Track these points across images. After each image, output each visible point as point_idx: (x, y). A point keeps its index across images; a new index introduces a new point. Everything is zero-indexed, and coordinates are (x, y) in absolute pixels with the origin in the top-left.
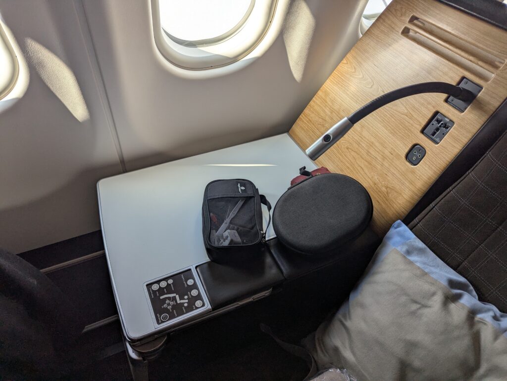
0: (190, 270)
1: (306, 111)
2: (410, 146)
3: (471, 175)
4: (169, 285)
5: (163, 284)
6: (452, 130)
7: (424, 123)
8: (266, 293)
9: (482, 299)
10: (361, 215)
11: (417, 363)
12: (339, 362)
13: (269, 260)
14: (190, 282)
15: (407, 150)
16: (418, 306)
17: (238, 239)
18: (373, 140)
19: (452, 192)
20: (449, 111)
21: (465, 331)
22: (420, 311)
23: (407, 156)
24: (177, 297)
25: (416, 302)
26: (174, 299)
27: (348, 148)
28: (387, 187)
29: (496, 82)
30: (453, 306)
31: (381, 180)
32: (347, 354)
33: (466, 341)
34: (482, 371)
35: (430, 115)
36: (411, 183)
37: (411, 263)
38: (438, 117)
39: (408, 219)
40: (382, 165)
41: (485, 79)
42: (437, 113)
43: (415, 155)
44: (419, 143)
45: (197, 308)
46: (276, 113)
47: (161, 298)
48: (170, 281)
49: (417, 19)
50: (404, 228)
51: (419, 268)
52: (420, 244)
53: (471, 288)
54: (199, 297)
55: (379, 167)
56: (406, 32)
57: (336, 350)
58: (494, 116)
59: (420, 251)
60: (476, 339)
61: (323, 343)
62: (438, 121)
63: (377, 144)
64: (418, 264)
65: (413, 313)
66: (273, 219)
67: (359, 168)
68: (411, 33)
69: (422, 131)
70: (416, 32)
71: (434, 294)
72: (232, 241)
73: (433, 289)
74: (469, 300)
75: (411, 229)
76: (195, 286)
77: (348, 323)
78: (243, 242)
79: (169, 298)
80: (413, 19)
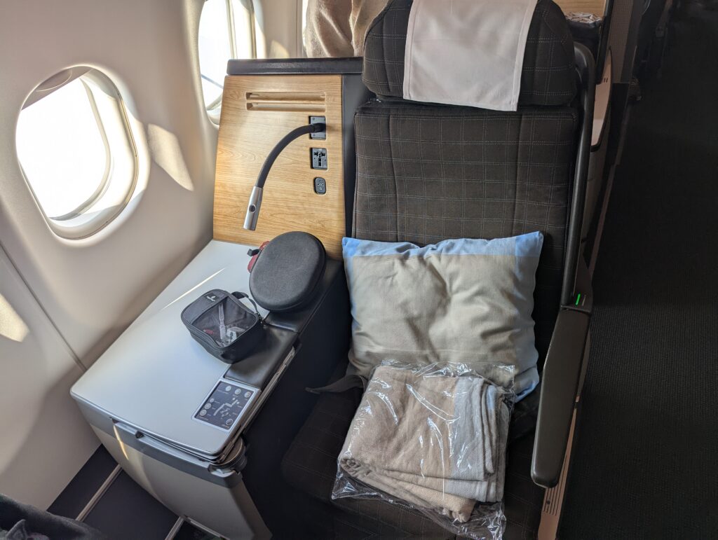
0: (220, 382)
1: (216, 210)
2: (312, 182)
3: (359, 174)
4: (212, 404)
5: (208, 406)
6: (328, 155)
7: (309, 161)
8: (292, 353)
9: (421, 246)
10: (316, 250)
11: (415, 313)
12: (376, 360)
13: (275, 331)
14: (228, 389)
15: (312, 187)
16: (391, 278)
17: (241, 330)
18: (284, 195)
19: (358, 194)
20: (317, 144)
21: (424, 269)
22: (394, 281)
23: (316, 191)
24: (227, 404)
25: (388, 277)
26: (225, 407)
27: (272, 215)
28: (319, 222)
29: (330, 109)
30: (408, 262)
31: (312, 220)
32: (377, 349)
33: (429, 275)
34: (448, 285)
35: (308, 154)
36: (332, 206)
37: (368, 257)
38: (314, 151)
39: (348, 233)
40: (305, 209)
41: (322, 110)
42: (311, 149)
43: (319, 186)
44: (315, 176)
45: (248, 398)
46: (191, 231)
47: (215, 414)
48: (212, 400)
49: (251, 94)
50: (350, 240)
51: (375, 256)
52: (368, 242)
53: (412, 245)
54: (244, 391)
55: (304, 212)
56: (250, 107)
57: (369, 354)
58: (344, 131)
59: (369, 246)
60: (432, 269)
61: (358, 360)
62: (316, 154)
63: (290, 197)
64: (373, 255)
65: (392, 285)
66: (256, 301)
67: (291, 224)
68: (254, 106)
69: (312, 167)
70: (257, 103)
71: (393, 264)
72: (237, 334)
73: (391, 261)
74: (415, 251)
75: (355, 237)
76: (234, 388)
77: (363, 330)
78: (246, 329)
79: (221, 410)
80: (248, 95)
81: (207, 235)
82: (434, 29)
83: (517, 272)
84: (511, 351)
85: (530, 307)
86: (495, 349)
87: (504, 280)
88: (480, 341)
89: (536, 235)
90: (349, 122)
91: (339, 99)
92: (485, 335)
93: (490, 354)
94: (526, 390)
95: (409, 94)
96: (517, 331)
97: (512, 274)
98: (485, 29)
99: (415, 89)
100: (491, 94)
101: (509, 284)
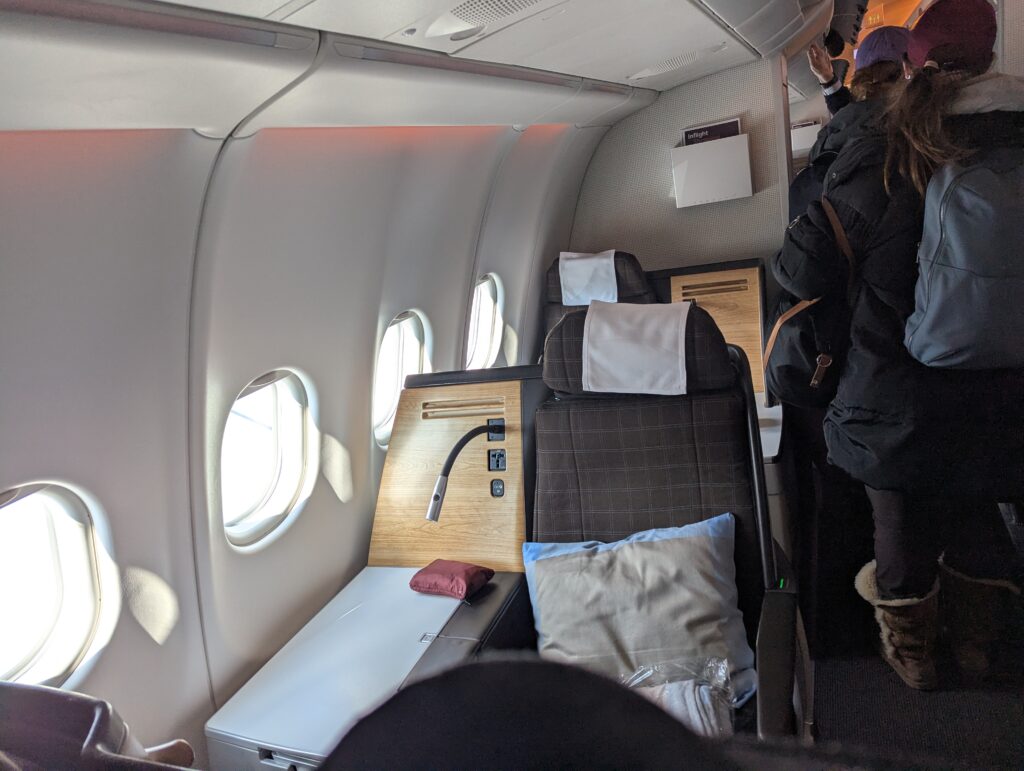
2: (489, 485)
3: (540, 471)
6: (507, 455)
7: (486, 463)
9: (609, 542)
15: (489, 490)
18: (457, 504)
19: (539, 491)
20: (496, 445)
23: (492, 494)
27: (441, 528)
29: (507, 410)
30: (596, 557)
35: (486, 456)
36: (510, 509)
38: (492, 453)
39: (529, 538)
40: (480, 515)
41: (502, 413)
42: (489, 452)
43: (496, 489)
44: (492, 479)
49: (427, 404)
50: (531, 545)
51: (561, 556)
52: (550, 545)
53: (599, 542)
55: (479, 519)
56: (425, 416)
58: (523, 430)
59: (554, 548)
62: (494, 456)
63: (464, 504)
64: (559, 555)
68: (430, 415)
69: (489, 470)
70: (433, 412)
73: (578, 557)
74: (602, 547)
75: (537, 541)
80: (425, 405)
81: (361, 560)
82: (607, 332)
83: (714, 553)
84: (722, 644)
85: (733, 591)
86: (705, 642)
87: (701, 562)
88: (685, 633)
89: (727, 516)
90: (529, 422)
91: (518, 401)
92: (691, 626)
93: (699, 648)
94: (747, 692)
95: (588, 386)
96: (724, 620)
97: (709, 556)
98: (649, 330)
99: (593, 380)
100: (662, 381)
101: (708, 566)
